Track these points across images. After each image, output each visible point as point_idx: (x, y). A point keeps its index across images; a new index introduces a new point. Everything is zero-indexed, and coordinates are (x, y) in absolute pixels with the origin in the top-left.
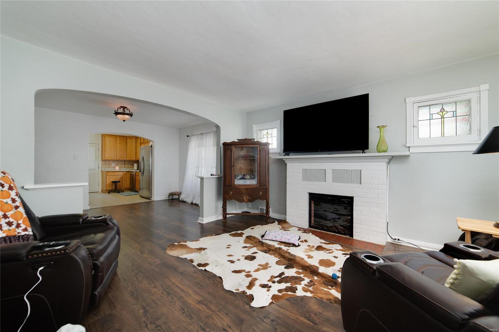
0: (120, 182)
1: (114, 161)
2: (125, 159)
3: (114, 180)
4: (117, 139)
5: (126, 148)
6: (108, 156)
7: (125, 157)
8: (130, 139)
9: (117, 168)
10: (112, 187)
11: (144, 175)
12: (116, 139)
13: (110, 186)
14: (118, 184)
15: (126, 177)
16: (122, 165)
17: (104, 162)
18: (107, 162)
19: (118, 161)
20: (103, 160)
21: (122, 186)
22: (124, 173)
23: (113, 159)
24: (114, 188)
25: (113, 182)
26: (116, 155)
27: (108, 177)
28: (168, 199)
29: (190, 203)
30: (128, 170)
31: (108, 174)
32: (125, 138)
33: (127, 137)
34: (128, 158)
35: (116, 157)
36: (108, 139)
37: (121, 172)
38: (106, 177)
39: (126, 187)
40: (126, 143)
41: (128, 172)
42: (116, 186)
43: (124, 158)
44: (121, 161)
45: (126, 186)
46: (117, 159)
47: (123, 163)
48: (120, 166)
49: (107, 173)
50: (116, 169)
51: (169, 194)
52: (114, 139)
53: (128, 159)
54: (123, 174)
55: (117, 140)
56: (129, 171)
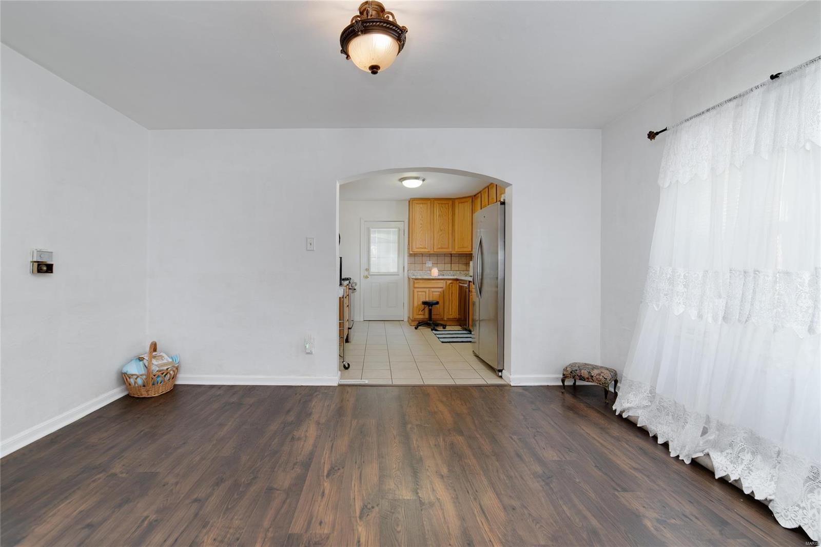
0: (437, 303)
1: (430, 255)
2: (450, 250)
3: (427, 300)
4: (435, 205)
5: (453, 225)
6: (418, 247)
7: (450, 246)
8: (460, 204)
9: (435, 273)
10: (424, 315)
11: (483, 293)
12: (432, 205)
13: (420, 312)
14: (435, 309)
15: (452, 293)
16: (446, 265)
17: (413, 259)
18: (418, 259)
19: (437, 256)
20: (410, 255)
21: (444, 314)
22: (448, 284)
23: (427, 251)
24: (427, 316)
25: (425, 303)
26: (432, 243)
27: (416, 290)
28: (561, 384)
29: (688, 462)
30: (455, 277)
31: (416, 285)
32: (450, 203)
33: (454, 199)
34: (456, 248)
35: (432, 246)
36: (418, 208)
37: (442, 281)
38: (414, 291)
39: (451, 317)
40: (453, 214)
41: (455, 282)
42: (430, 311)
43: (448, 248)
44: (445, 255)
45: (450, 313)
46: (435, 250)
47: (448, 259)
48: (441, 266)
49: (414, 282)
50: (432, 275)
51: (565, 370)
52: (429, 207)
53: (457, 250)
54: (445, 287)
55: (435, 209)
56: (457, 280)
